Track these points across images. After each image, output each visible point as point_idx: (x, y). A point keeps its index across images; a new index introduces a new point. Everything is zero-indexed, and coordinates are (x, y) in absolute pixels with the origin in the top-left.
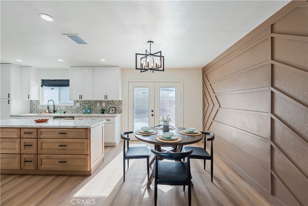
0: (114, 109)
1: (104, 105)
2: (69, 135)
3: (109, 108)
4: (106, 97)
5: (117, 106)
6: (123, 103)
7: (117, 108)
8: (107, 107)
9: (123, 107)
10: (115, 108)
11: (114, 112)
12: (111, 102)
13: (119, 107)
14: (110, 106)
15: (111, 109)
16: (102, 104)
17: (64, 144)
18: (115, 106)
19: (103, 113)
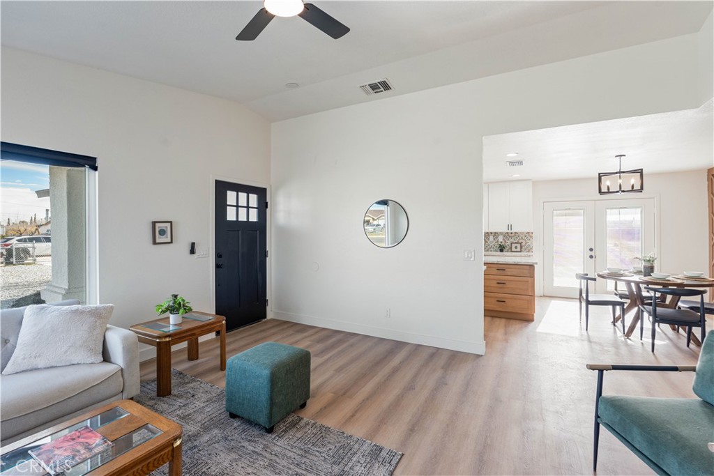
0: (519, 246)
1: (501, 239)
2: (508, 272)
3: (509, 243)
4: (510, 227)
5: (524, 241)
6: (533, 235)
7: (522, 244)
8: (506, 242)
9: (534, 243)
10: (521, 243)
11: (518, 249)
12: (513, 235)
13: (526, 243)
14: (512, 240)
15: (514, 246)
16: (497, 238)
17: (503, 282)
18: (520, 241)
19: (502, 251)
